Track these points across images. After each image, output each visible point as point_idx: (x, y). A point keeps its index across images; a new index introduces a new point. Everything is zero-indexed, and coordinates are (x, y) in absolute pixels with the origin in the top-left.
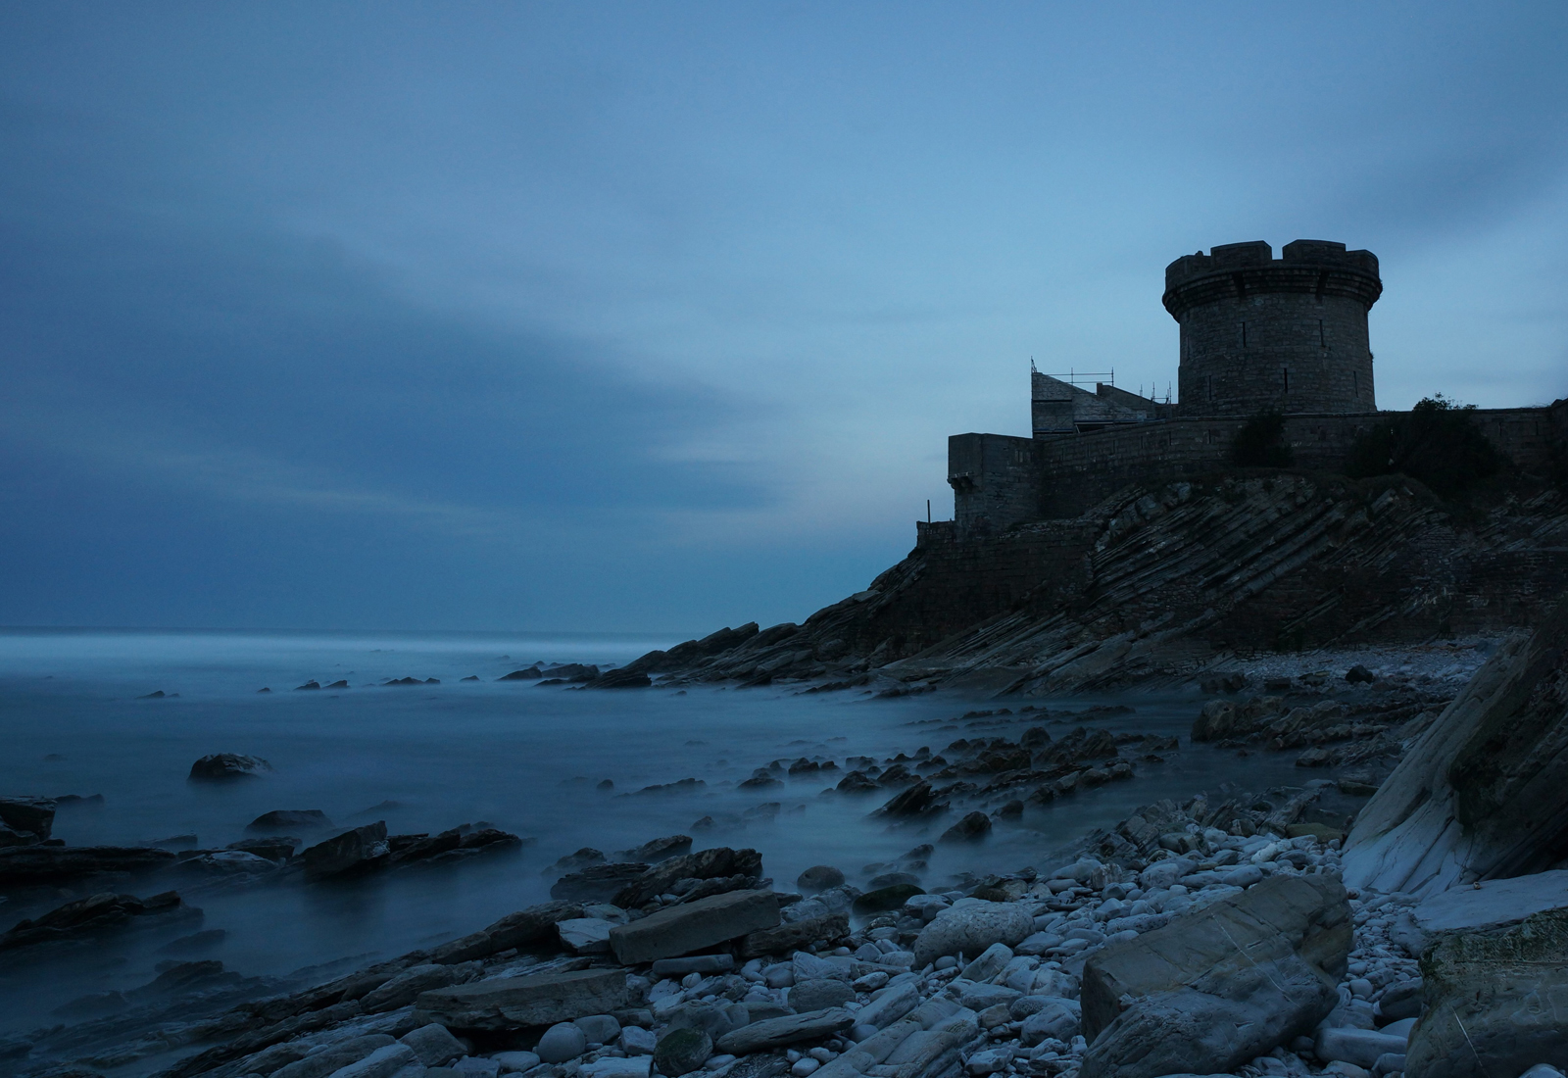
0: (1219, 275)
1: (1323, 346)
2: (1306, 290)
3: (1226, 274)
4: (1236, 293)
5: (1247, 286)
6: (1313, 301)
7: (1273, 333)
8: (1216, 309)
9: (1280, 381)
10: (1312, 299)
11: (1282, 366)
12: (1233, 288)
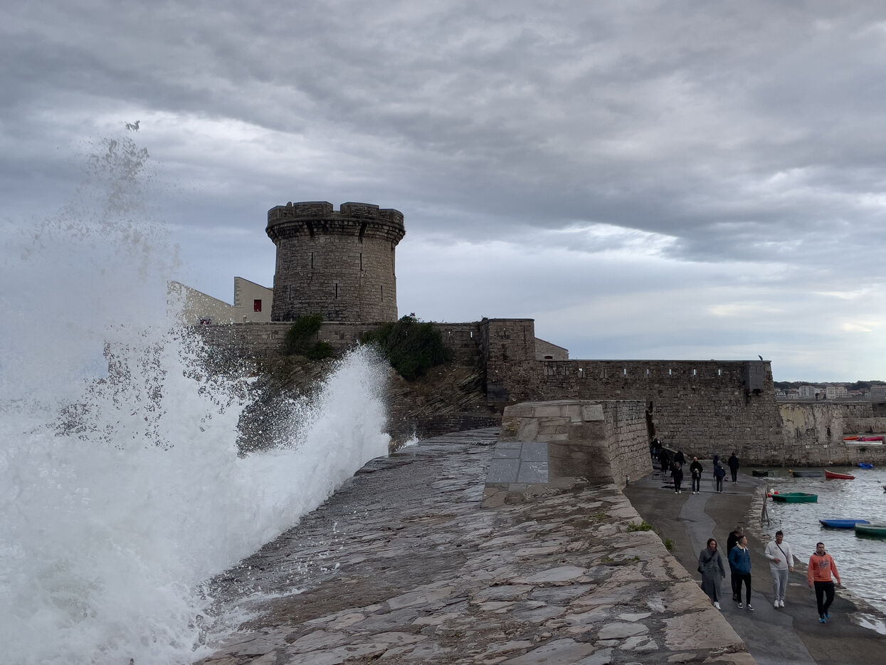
0: (298, 221)
1: (361, 269)
2: (353, 235)
3: (302, 221)
4: (308, 233)
5: (315, 230)
6: (357, 241)
7: (330, 261)
8: (296, 242)
9: (332, 292)
10: (356, 240)
11: (335, 282)
12: (306, 230)
